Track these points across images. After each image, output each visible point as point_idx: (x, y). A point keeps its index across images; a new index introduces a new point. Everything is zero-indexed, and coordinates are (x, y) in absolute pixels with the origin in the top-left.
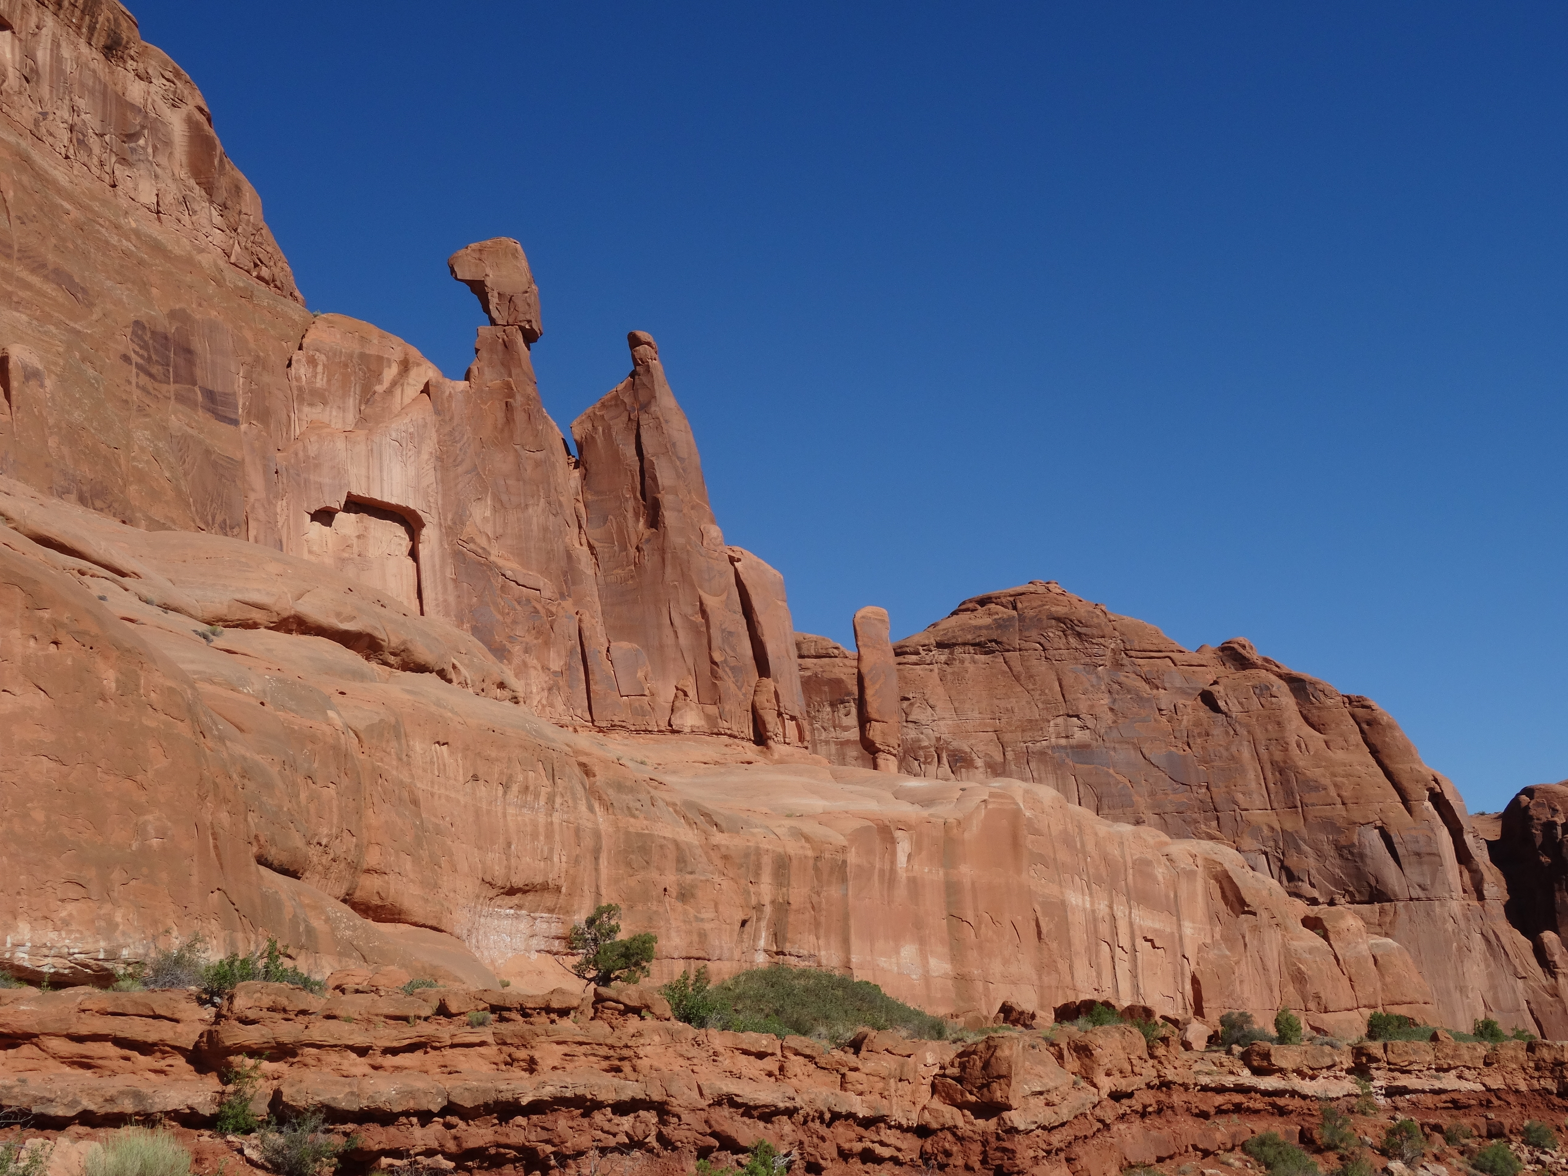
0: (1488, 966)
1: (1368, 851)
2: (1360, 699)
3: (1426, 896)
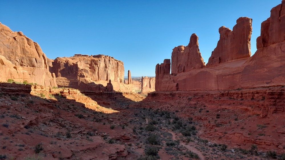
0: (46, 76)
1: (33, 61)
2: (36, 43)
3: (39, 67)
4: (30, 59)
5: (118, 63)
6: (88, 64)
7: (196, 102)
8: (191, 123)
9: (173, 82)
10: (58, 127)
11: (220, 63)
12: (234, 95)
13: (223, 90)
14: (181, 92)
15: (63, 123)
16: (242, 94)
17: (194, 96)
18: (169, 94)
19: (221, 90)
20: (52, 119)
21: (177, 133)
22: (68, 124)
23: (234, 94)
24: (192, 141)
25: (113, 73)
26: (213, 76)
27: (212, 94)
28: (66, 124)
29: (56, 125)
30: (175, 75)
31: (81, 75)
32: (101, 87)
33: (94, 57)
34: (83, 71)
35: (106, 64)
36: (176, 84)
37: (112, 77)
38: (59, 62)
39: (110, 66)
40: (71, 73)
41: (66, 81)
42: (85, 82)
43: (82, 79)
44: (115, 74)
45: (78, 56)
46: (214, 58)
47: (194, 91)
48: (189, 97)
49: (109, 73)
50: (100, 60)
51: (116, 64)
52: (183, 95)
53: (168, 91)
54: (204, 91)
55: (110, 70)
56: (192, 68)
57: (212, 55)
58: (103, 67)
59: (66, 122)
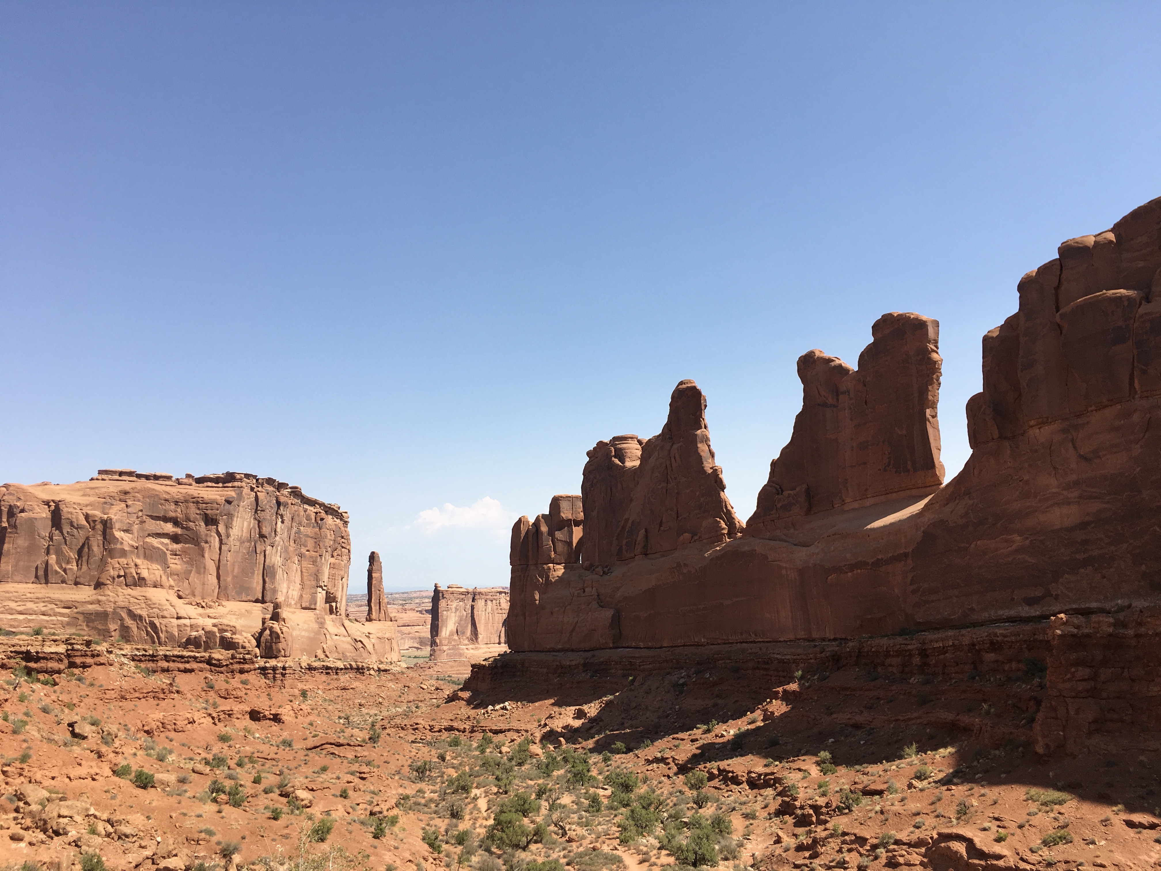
5: (323, 515)
6: (165, 519)
8: (700, 802)
9: (594, 605)
10: (22, 832)
11: (808, 512)
12: (888, 661)
13: (832, 637)
14: (636, 653)
15: (52, 811)
17: (697, 673)
18: (576, 666)
19: (824, 639)
21: (646, 853)
22: (78, 818)
23: (887, 655)
25: (295, 566)
26: (784, 573)
28: (66, 820)
29: (12, 824)
30: (606, 570)
31: (129, 575)
32: (228, 635)
33: (201, 485)
34: (137, 554)
35: (259, 522)
36: (611, 615)
37: (289, 588)
38: (10, 506)
39: (278, 530)
40: (75, 568)
41: (44, 609)
42: (144, 613)
43: (128, 597)
44: (301, 571)
45: (117, 477)
46: (782, 491)
47: (698, 645)
48: (674, 678)
49: (276, 566)
50: (231, 500)
51: (313, 521)
52: (645, 667)
53: (573, 651)
54: (744, 644)
55: (279, 548)
56: (681, 538)
57: (774, 479)
58: (246, 534)
59: (67, 807)
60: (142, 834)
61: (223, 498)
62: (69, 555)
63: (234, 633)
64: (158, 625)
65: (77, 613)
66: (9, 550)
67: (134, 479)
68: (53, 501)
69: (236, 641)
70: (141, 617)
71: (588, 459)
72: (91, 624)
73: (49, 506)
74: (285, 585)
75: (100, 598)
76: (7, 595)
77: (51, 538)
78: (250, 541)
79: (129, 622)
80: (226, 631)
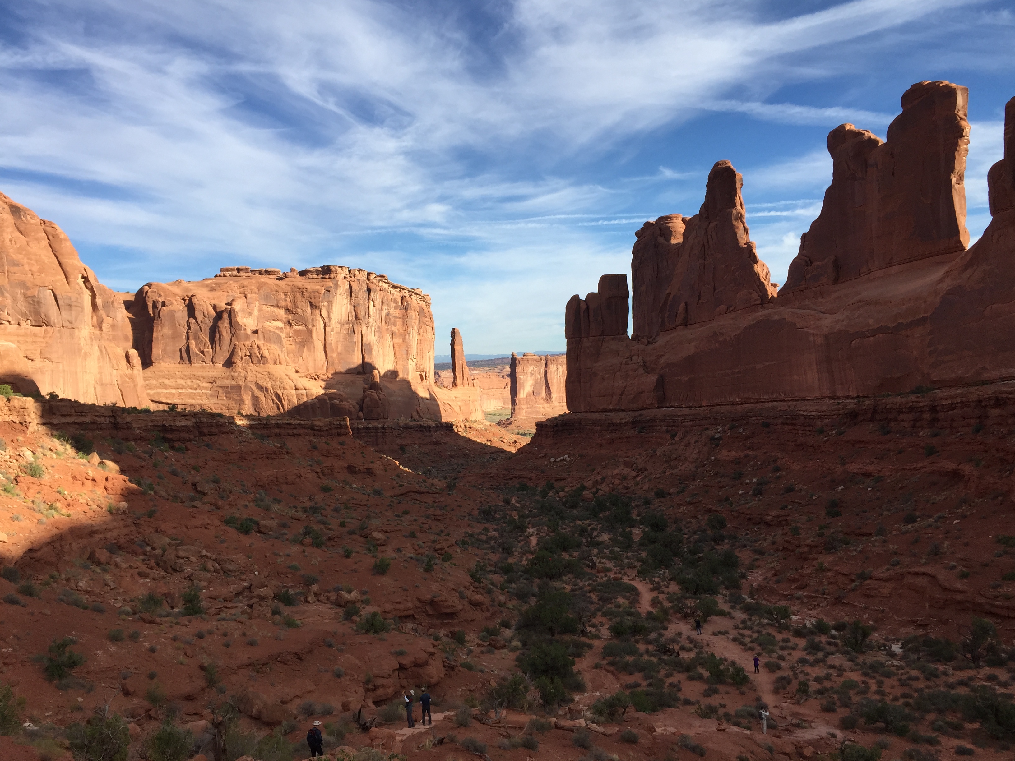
0: (99, 363)
1: (43, 301)
2: (50, 223)
3: (71, 326)
4: (29, 293)
5: (408, 298)
6: (278, 307)
7: (741, 454)
8: (717, 540)
9: (641, 371)
10: (147, 570)
11: (836, 281)
12: (901, 416)
13: (855, 395)
14: (679, 412)
15: (171, 554)
16: (933, 409)
17: (731, 428)
18: (626, 424)
19: (847, 397)
20: (122, 541)
21: (658, 583)
22: (193, 559)
23: (900, 412)
24: (722, 613)
25: (389, 343)
26: (811, 338)
27: (806, 417)
28: (182, 561)
29: (139, 564)
30: (650, 340)
31: (253, 355)
32: (337, 401)
33: (304, 277)
34: (258, 337)
35: (354, 307)
36: (655, 380)
37: (384, 361)
38: (154, 301)
39: (371, 312)
40: (211, 350)
41: (189, 383)
42: (269, 386)
43: (254, 373)
44: (394, 347)
45: (236, 273)
46: (812, 263)
47: (733, 404)
48: (710, 433)
49: (372, 344)
50: (329, 289)
51: (400, 304)
52: (687, 423)
53: (623, 411)
54: (775, 403)
55: (373, 328)
56: (718, 309)
57: (804, 251)
58: (344, 318)
59: (184, 550)
60: (243, 570)
61: (323, 288)
62: (206, 341)
63: (341, 401)
64: (281, 395)
65: (217, 386)
66: (157, 338)
67: (250, 274)
68: (187, 296)
69: (344, 407)
70: (267, 389)
71: (636, 239)
72: (228, 395)
73: (184, 300)
74: (381, 359)
75: (232, 373)
76: (161, 373)
77: (189, 328)
78: (348, 322)
79: (257, 392)
80: (335, 399)
